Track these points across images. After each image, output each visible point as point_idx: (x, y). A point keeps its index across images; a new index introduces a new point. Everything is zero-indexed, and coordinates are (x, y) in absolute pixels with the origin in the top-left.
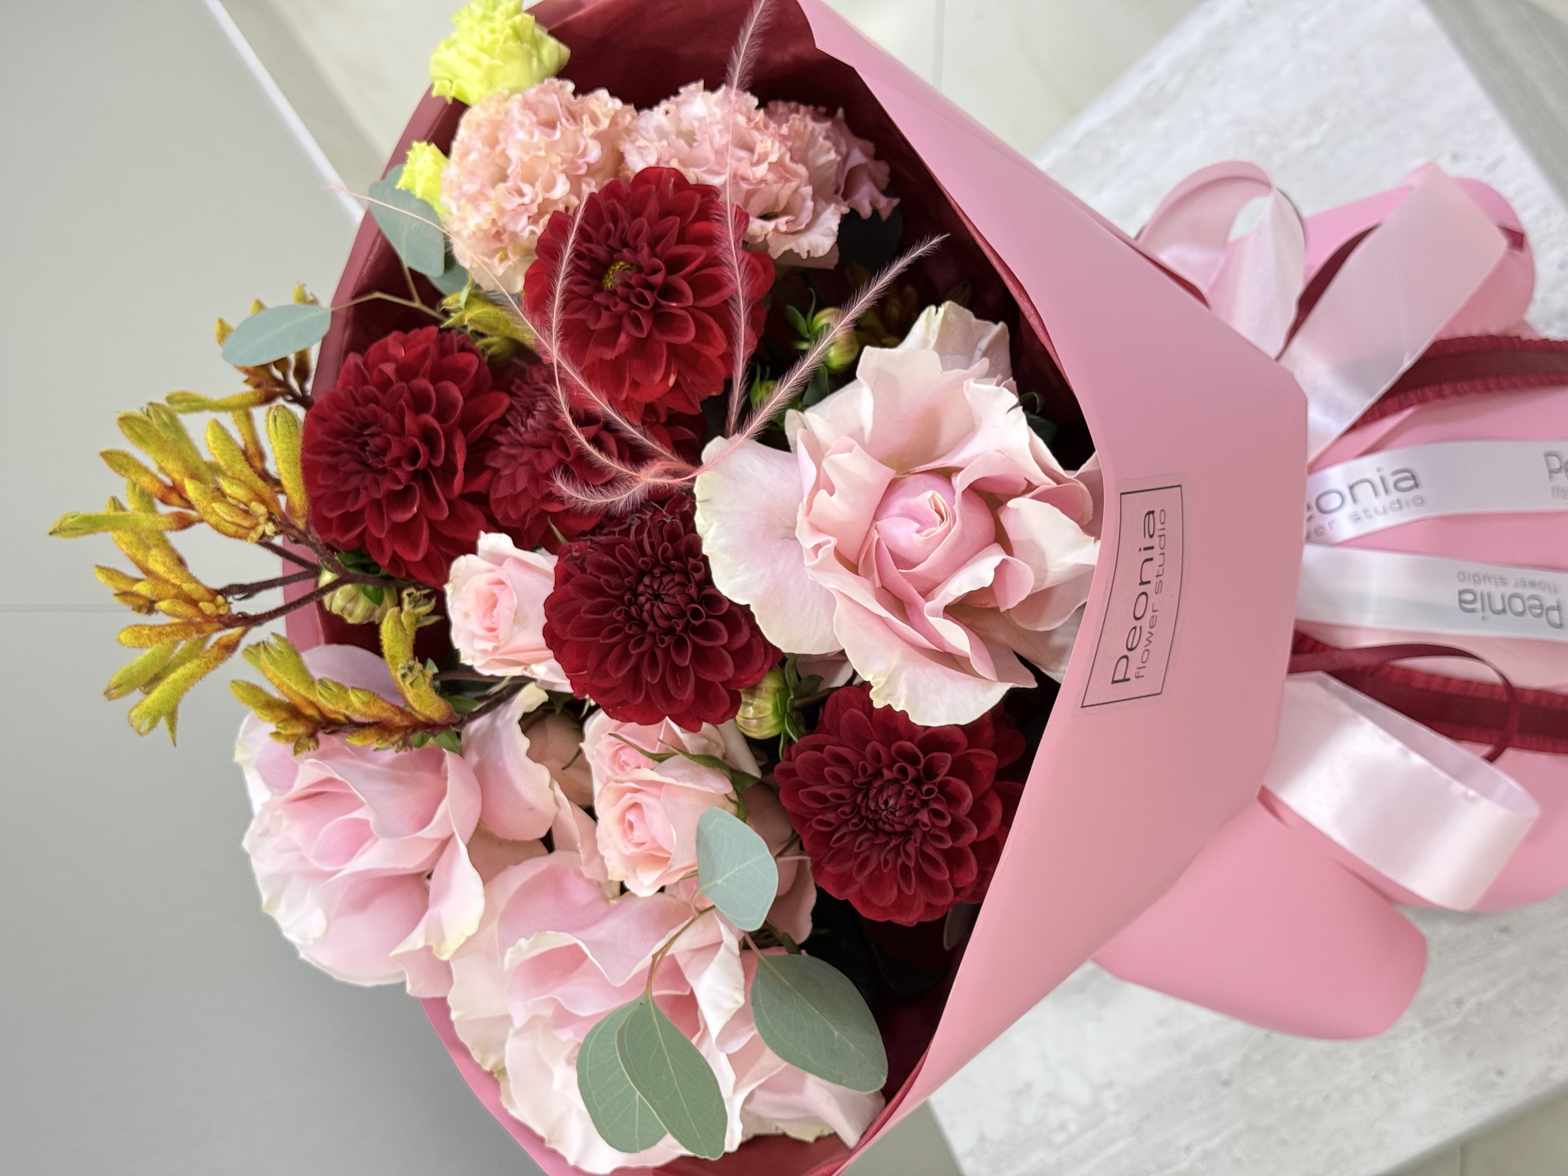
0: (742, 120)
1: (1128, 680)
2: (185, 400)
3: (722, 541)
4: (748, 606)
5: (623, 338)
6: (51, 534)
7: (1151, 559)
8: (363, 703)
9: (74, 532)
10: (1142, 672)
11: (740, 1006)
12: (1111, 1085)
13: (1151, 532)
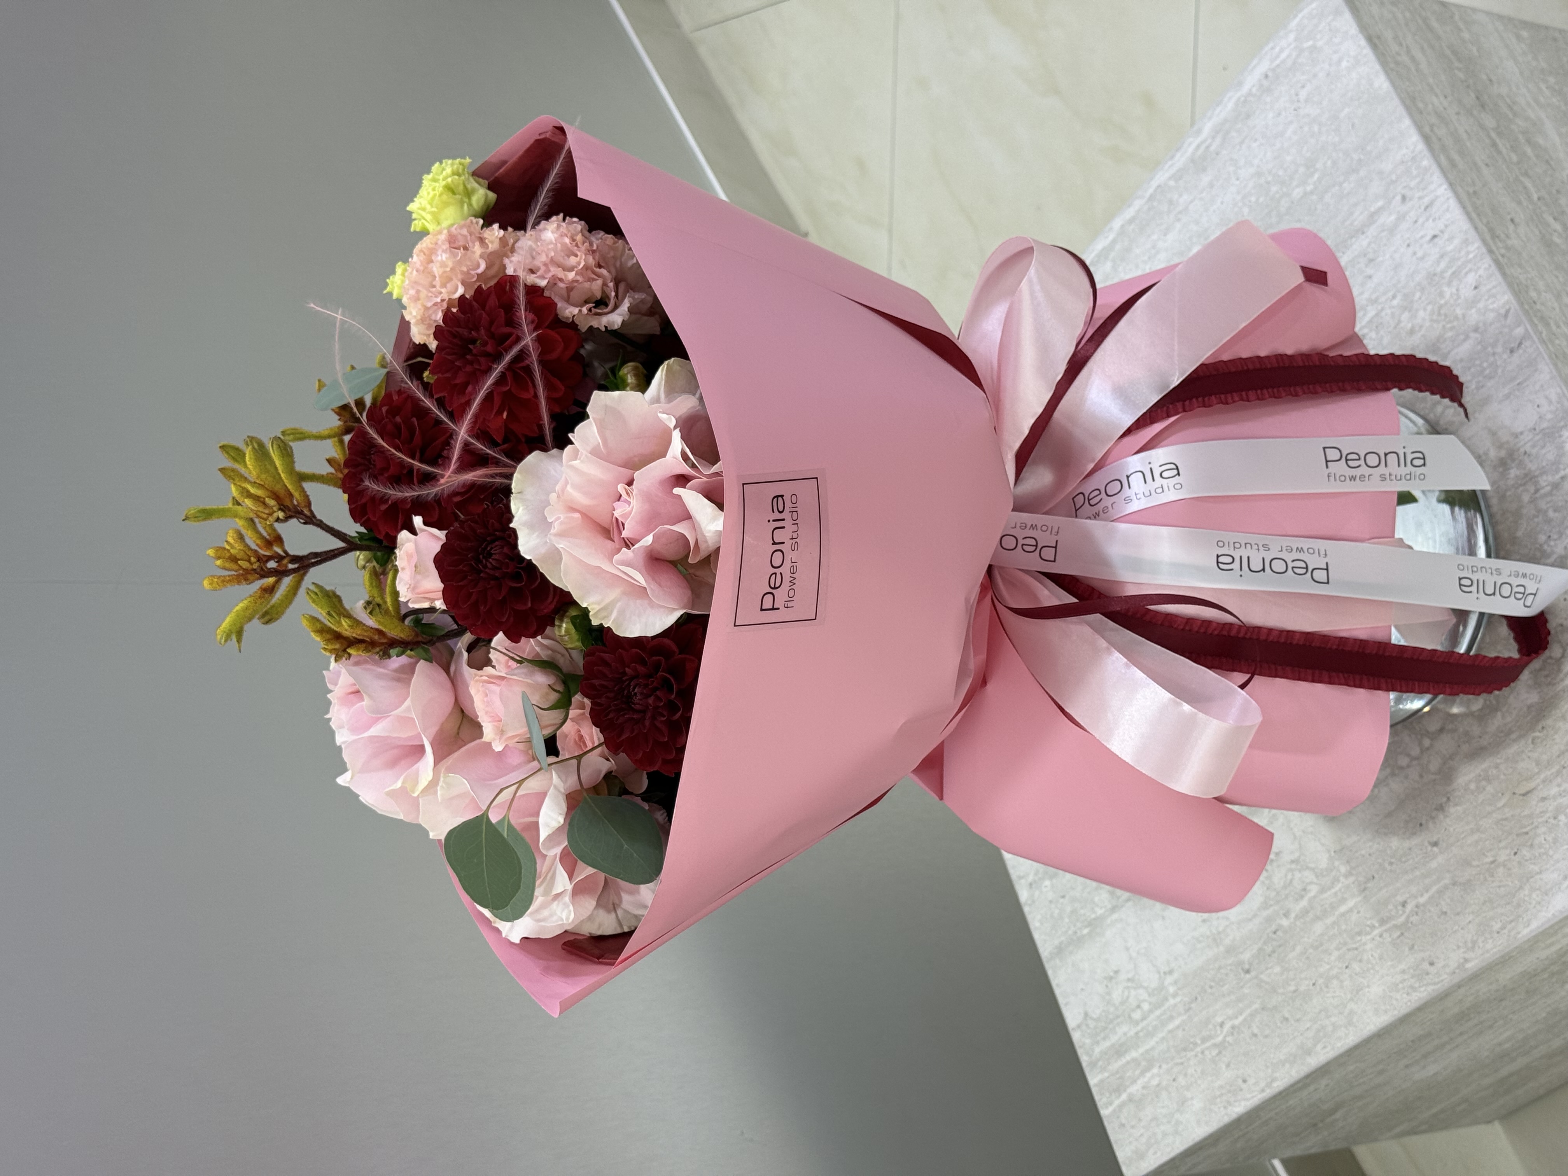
0: (567, 240)
1: (778, 609)
2: (293, 434)
3: (525, 518)
4: (533, 561)
6: (183, 520)
7: (783, 527)
8: (349, 626)
9: (196, 519)
10: (790, 604)
11: (560, 825)
12: (1171, 972)
13: (781, 510)
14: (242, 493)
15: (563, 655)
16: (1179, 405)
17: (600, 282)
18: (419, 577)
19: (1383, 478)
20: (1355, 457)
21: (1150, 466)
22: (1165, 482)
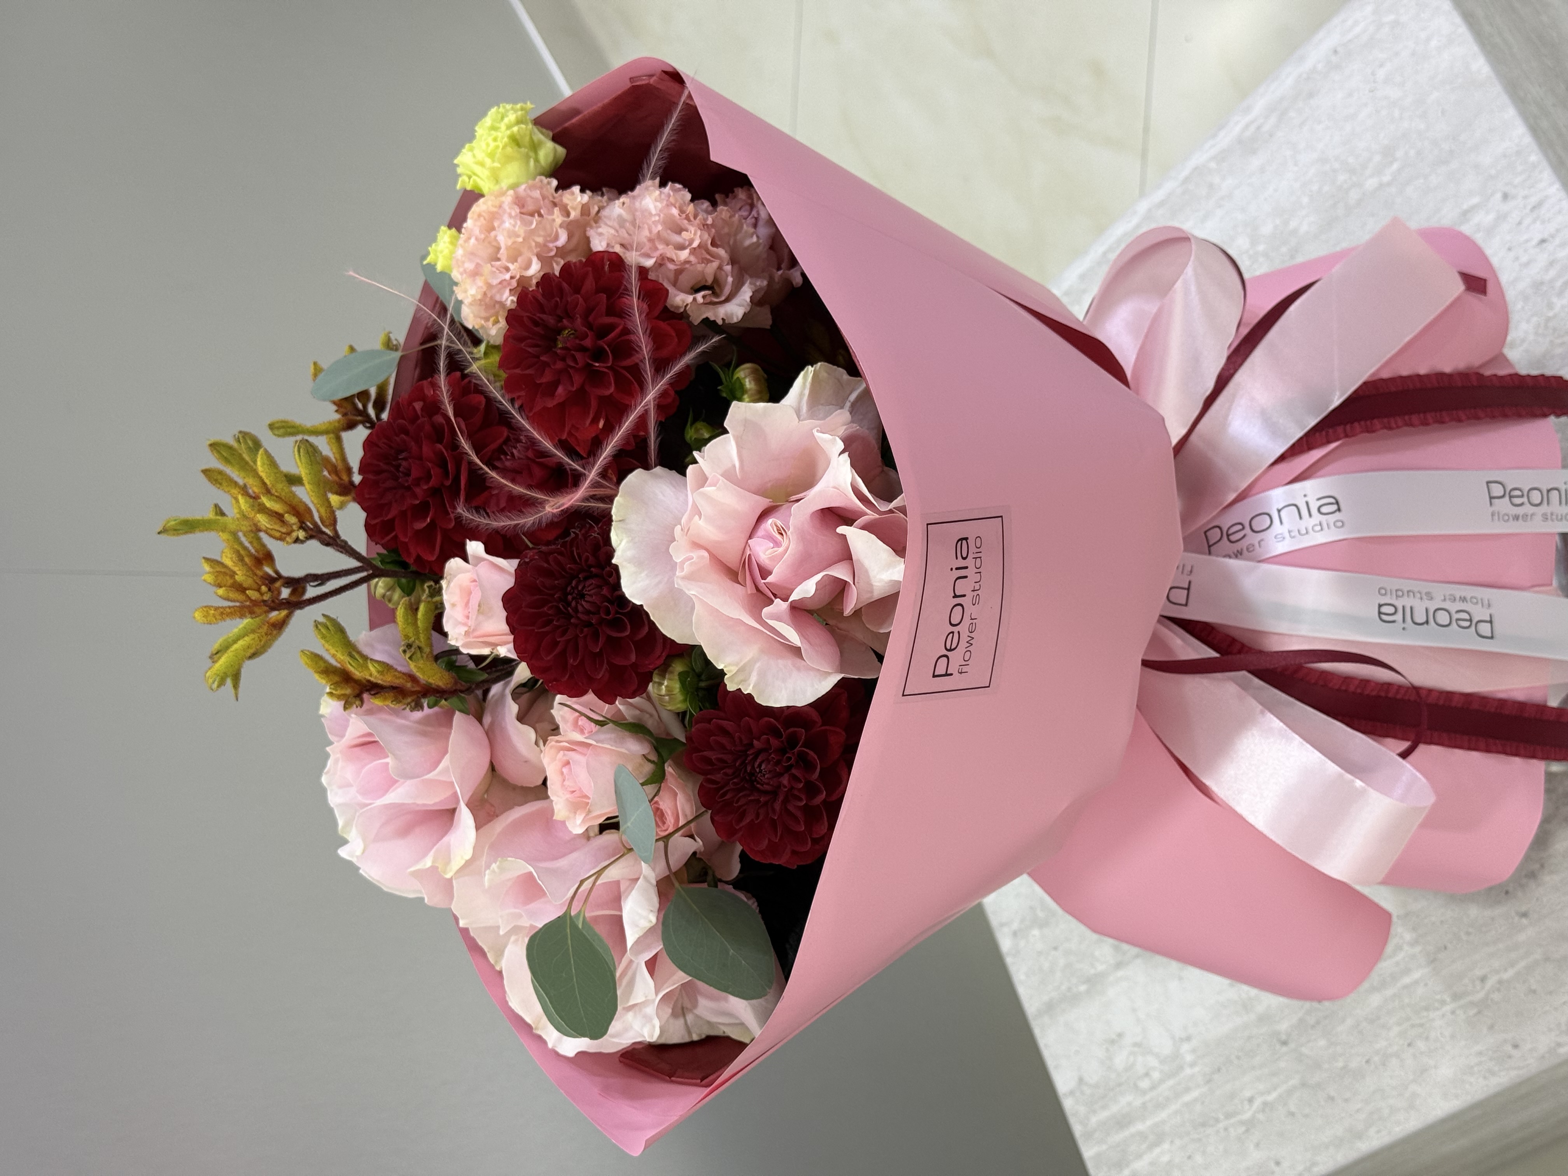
0: (675, 212)
1: (951, 674)
2: (283, 427)
3: (629, 554)
4: (642, 606)
5: (560, 390)
6: (159, 533)
7: (966, 577)
8: (378, 672)
9: (175, 532)
10: (965, 669)
11: (652, 925)
12: (1188, 1039)
13: (964, 556)
14: (253, 506)
15: (651, 715)
16: (1340, 429)
17: (715, 264)
18: (481, 618)
19: (1545, 518)
20: (1518, 493)
21: (1306, 499)
22: (1323, 518)
